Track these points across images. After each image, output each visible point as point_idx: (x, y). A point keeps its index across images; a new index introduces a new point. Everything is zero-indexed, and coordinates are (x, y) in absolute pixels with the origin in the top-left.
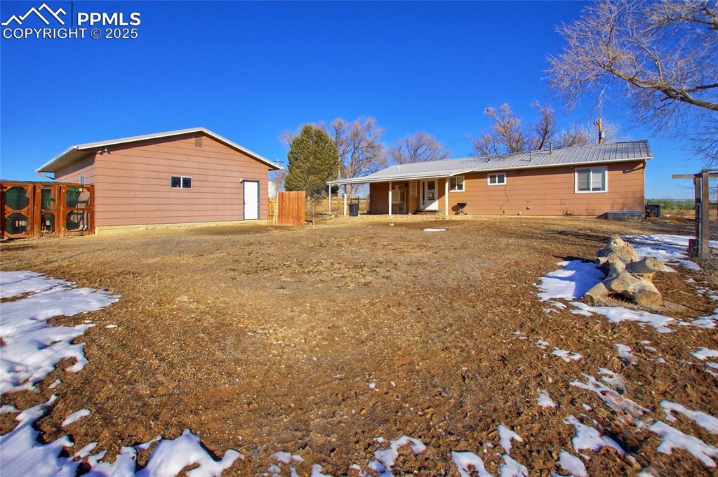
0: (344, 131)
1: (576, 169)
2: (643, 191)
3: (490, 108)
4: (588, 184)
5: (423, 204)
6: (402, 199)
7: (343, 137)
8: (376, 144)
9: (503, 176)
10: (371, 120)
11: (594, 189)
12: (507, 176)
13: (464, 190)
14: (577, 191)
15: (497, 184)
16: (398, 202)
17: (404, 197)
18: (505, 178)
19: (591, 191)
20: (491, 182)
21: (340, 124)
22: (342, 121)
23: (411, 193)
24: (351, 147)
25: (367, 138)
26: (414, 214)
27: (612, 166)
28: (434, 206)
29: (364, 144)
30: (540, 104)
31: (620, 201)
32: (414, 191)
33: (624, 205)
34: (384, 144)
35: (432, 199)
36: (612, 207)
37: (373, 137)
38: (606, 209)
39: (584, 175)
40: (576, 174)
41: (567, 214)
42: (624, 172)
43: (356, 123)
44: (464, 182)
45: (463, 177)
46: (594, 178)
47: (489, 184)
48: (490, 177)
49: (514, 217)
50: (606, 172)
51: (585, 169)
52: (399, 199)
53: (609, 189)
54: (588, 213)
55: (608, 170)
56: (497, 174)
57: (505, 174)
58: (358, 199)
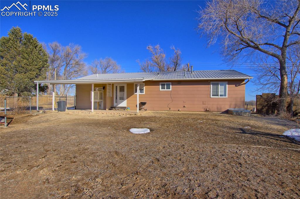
0: (59, 51)
1: (211, 82)
2: (244, 98)
3: (150, 47)
4: (217, 92)
5: (116, 102)
6: (101, 98)
7: (58, 55)
8: (81, 63)
9: (169, 85)
10: (78, 47)
11: (221, 95)
12: (172, 85)
13: (144, 93)
14: (211, 97)
15: (166, 90)
16: (98, 101)
17: (103, 97)
18: (171, 86)
19: (219, 97)
20: (162, 89)
21: (56, 46)
22: (58, 45)
23: (108, 94)
24: (65, 63)
25: (75, 58)
26: (110, 109)
27: (230, 82)
28: (124, 104)
29: (73, 62)
30: (175, 48)
31: (233, 103)
32: (109, 92)
33: (236, 105)
34: (86, 63)
35: (122, 99)
36: (230, 106)
37: (79, 58)
38: (227, 108)
39: (215, 87)
40: (211, 85)
41: (206, 111)
42: (236, 86)
43: (68, 48)
44: (144, 87)
45: (144, 84)
46: (221, 88)
47: (161, 90)
48: (162, 85)
49: (176, 112)
50: (227, 85)
51: (216, 82)
52: (99, 98)
53: (228, 96)
54: (218, 110)
55: (228, 85)
56: (166, 83)
57: (171, 83)
58: (66, 97)
